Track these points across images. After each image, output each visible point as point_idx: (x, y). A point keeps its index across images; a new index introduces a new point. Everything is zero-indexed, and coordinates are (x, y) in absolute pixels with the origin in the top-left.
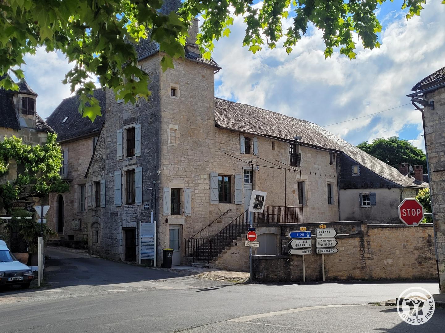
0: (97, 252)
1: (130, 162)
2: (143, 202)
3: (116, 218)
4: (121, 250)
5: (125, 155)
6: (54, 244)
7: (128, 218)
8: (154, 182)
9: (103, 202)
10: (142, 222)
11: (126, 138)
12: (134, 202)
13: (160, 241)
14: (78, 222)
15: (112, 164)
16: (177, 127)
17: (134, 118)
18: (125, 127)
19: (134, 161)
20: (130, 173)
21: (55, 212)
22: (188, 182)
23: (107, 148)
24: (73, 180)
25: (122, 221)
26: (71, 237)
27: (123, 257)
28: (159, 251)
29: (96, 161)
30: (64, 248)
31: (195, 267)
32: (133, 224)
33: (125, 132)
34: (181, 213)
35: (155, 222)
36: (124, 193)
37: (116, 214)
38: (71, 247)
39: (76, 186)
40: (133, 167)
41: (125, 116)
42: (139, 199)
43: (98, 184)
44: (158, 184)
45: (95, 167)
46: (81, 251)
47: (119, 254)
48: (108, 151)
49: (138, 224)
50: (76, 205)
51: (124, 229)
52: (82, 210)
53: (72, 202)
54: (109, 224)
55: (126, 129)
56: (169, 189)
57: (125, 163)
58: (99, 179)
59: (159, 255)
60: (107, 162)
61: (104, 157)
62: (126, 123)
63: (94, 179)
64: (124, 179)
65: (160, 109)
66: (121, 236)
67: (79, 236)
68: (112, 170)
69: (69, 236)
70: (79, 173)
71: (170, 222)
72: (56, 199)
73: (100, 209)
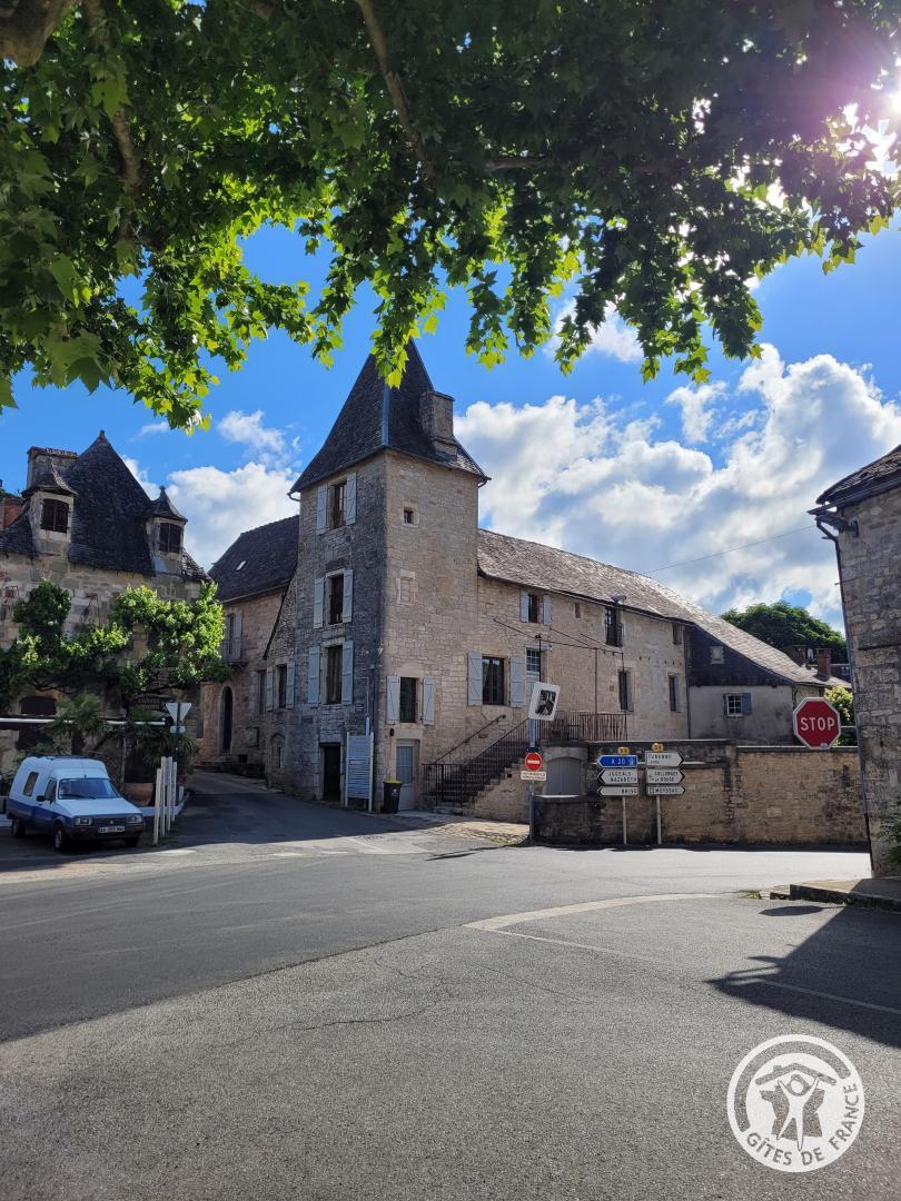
0: (277, 784)
1: (335, 633)
2: (354, 699)
3: (310, 726)
4: (316, 781)
5: (328, 620)
6: (214, 768)
7: (329, 728)
8: (372, 667)
9: (290, 701)
10: (351, 734)
11: (328, 593)
12: (339, 700)
13: (380, 767)
14: (253, 733)
15: (307, 636)
16: (413, 575)
17: (343, 559)
18: (328, 575)
19: (342, 631)
20: (335, 651)
21: (219, 716)
22: (430, 667)
23: (299, 610)
24: (247, 663)
25: (318, 732)
26: (243, 758)
27: (319, 793)
28: (378, 785)
29: (282, 631)
30: (229, 776)
31: (440, 813)
32: (337, 738)
33: (328, 581)
34: (418, 720)
35: (372, 734)
36: (324, 684)
37: (310, 720)
38: (240, 775)
39: (253, 673)
40: (340, 641)
41: (329, 556)
42: (347, 696)
43: (283, 668)
44: (379, 670)
45: (279, 641)
46: (255, 781)
47: (313, 788)
48: (301, 615)
49: (345, 737)
50: (252, 705)
51: (321, 745)
52: (261, 712)
53: (246, 699)
54: (299, 737)
55: (329, 578)
56: (398, 679)
57: (326, 635)
58: (285, 660)
59: (378, 791)
60: (298, 632)
61: (294, 624)
62: (330, 567)
63: (278, 662)
64: (325, 660)
65: (385, 544)
66: (316, 758)
67: (254, 757)
68: (306, 646)
69: (239, 756)
70: (258, 652)
71: (396, 736)
72: (221, 693)
73: (285, 710)
